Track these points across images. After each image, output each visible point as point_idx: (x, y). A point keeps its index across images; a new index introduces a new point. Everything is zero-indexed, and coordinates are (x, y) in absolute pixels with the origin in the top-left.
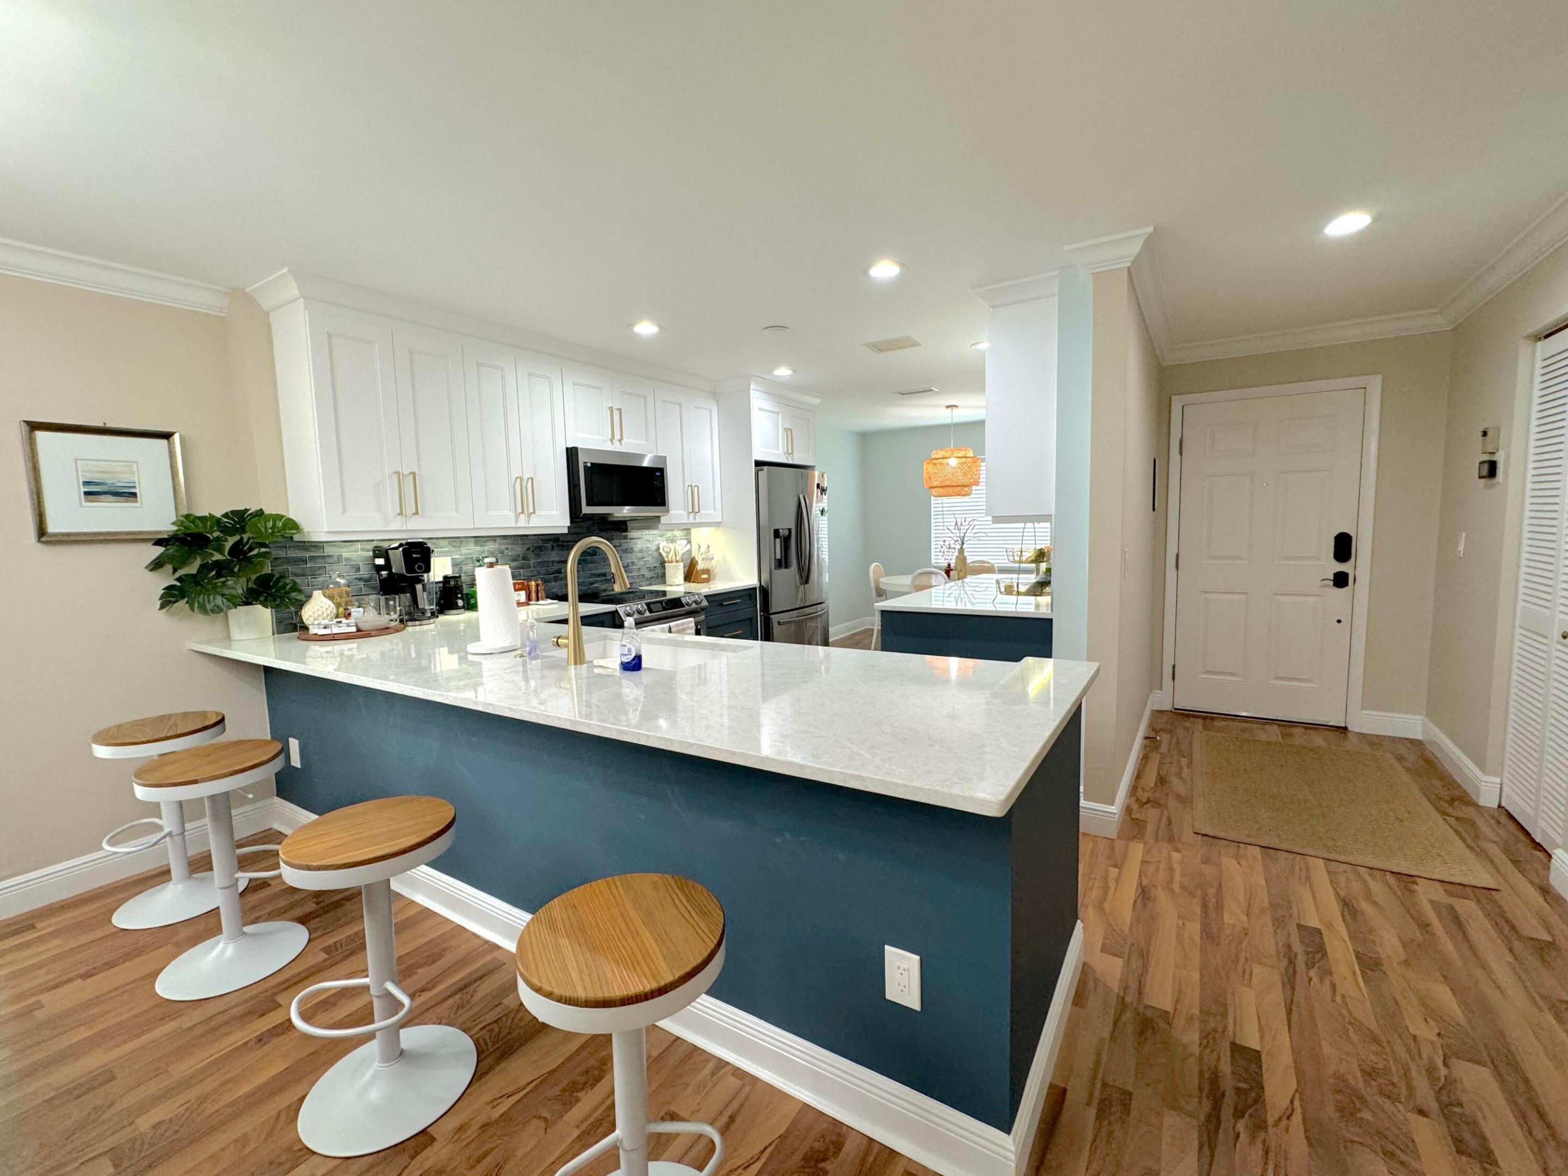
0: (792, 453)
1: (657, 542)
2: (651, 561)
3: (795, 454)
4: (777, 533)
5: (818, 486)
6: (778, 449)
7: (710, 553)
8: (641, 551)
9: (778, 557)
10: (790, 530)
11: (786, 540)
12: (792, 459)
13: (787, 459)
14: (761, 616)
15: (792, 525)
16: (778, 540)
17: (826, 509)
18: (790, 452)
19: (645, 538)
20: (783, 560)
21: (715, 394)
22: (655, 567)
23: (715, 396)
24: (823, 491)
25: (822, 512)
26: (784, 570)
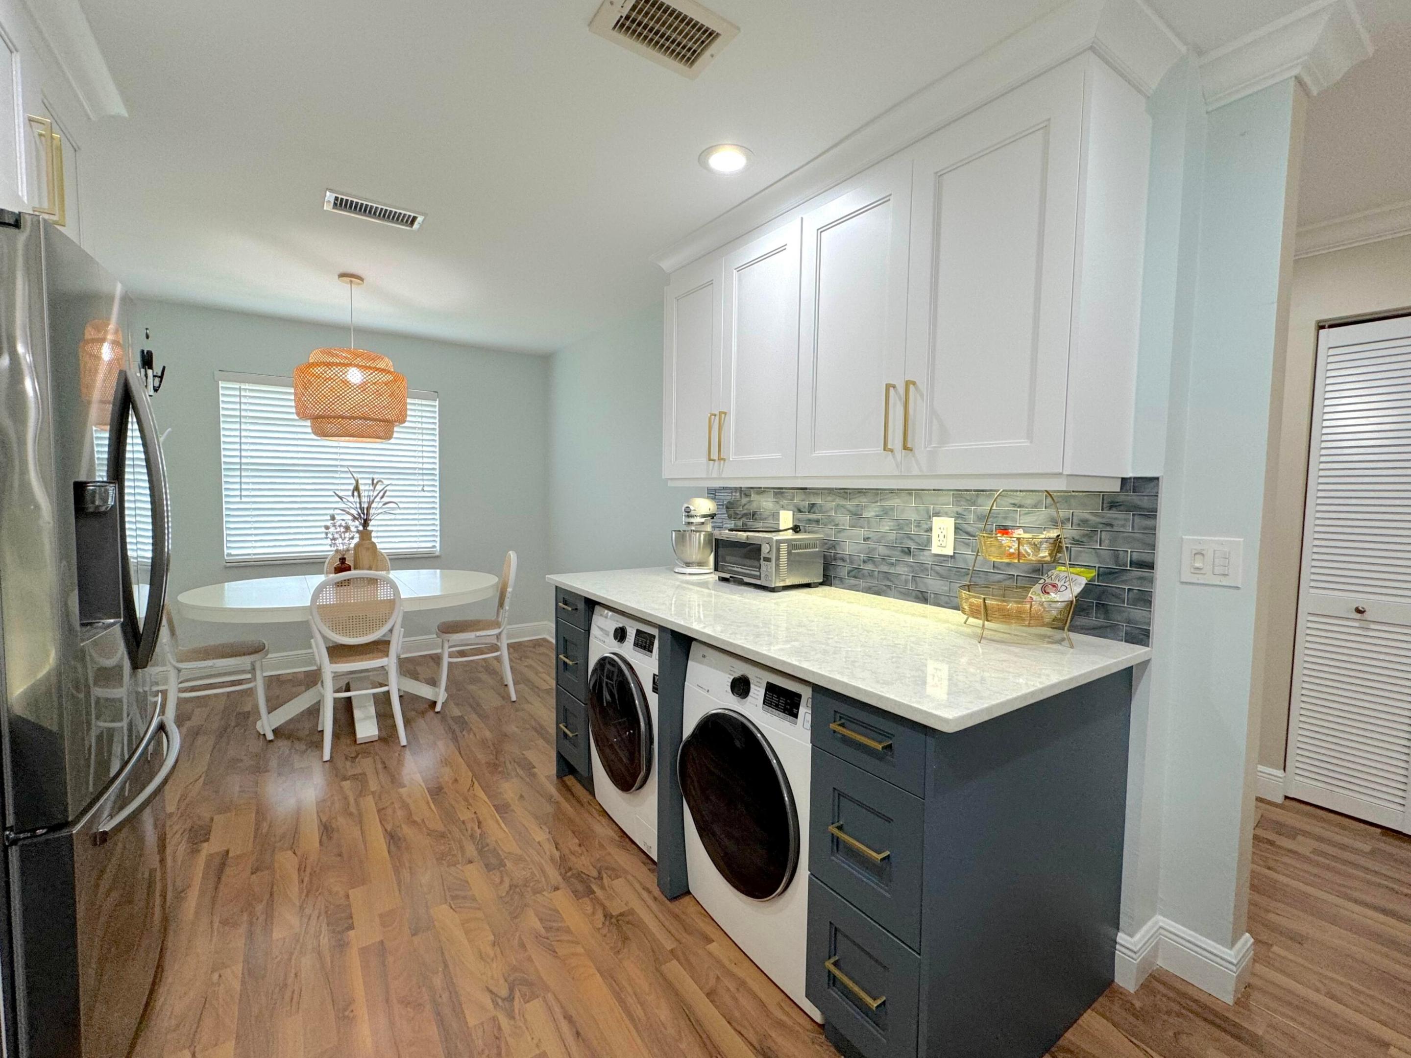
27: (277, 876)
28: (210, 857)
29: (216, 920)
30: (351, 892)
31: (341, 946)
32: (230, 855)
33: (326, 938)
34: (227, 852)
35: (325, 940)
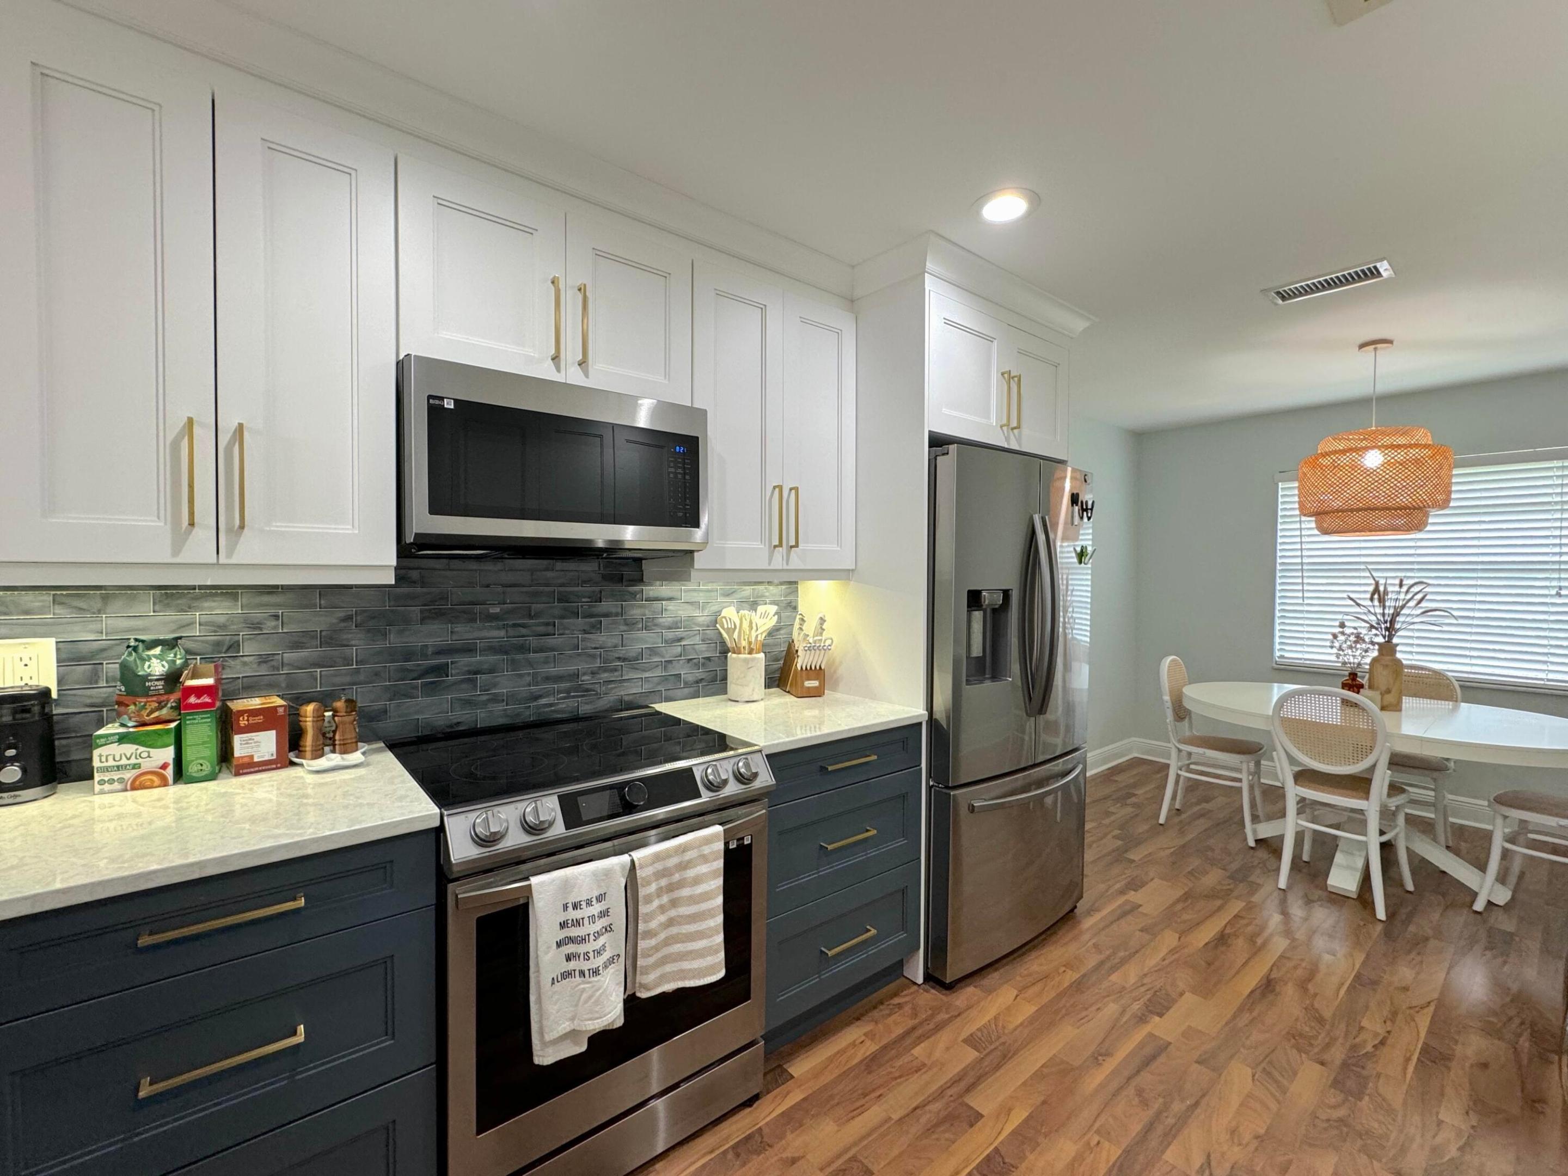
0: (1018, 427)
1: (715, 608)
2: (698, 646)
3: (1025, 430)
4: (974, 598)
5: (1074, 499)
6: (988, 418)
7: (825, 635)
8: (675, 626)
9: (977, 651)
10: (1006, 594)
11: (998, 614)
12: (1019, 440)
13: (1007, 439)
14: (930, 788)
15: (1010, 579)
16: (977, 615)
17: (1090, 549)
18: (1014, 424)
19: (685, 597)
20: (988, 659)
21: (852, 301)
22: (708, 659)
23: (851, 302)
24: (1086, 510)
25: (1081, 555)
26: (988, 684)
27: (1153, 944)
28: (1127, 901)
29: (1094, 941)
30: (1187, 994)
31: (1142, 1019)
32: (1140, 909)
33: (1138, 1007)
34: (1141, 906)
35: (1136, 1006)
